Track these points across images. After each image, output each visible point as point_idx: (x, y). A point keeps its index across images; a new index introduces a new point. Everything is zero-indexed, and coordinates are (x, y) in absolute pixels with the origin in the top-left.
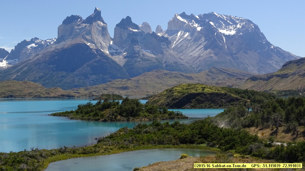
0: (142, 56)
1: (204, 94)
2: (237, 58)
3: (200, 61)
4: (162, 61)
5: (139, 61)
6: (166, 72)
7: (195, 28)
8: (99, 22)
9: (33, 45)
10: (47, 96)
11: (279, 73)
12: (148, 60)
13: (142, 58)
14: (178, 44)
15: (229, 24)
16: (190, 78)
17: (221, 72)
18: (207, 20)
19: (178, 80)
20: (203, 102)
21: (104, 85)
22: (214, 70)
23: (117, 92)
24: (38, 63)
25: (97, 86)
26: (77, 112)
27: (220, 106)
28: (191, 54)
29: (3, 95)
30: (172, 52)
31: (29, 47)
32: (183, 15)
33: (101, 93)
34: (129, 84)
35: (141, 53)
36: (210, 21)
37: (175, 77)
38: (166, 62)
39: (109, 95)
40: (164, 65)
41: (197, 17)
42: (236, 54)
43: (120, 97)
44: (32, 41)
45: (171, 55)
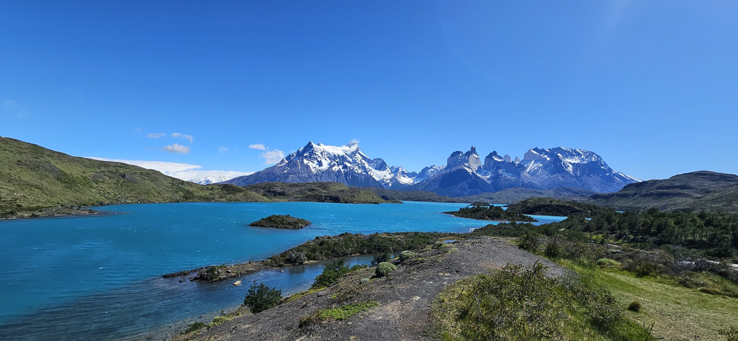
0: (504, 177)
1: (552, 206)
2: (581, 180)
3: (549, 181)
4: (519, 181)
5: (502, 181)
6: (523, 189)
7: (545, 159)
8: (474, 155)
9: (432, 170)
10: (439, 201)
11: (620, 193)
12: (508, 180)
13: (504, 179)
14: (532, 170)
15: (574, 155)
16: (541, 193)
17: (567, 190)
18: (556, 153)
19: (532, 195)
20: (550, 211)
21: (477, 196)
22: (561, 189)
23: (486, 201)
24: (435, 181)
25: (472, 196)
26: (459, 212)
27: (565, 215)
28: (542, 176)
29: (414, 200)
30: (527, 175)
31: (429, 171)
32: (536, 149)
33: (475, 201)
34: (494, 196)
35: (503, 175)
36: (558, 153)
37: (529, 192)
38: (522, 182)
39: (480, 203)
40: (521, 184)
41: (548, 151)
42: (580, 177)
43: (487, 204)
44: (431, 167)
45: (526, 177)
